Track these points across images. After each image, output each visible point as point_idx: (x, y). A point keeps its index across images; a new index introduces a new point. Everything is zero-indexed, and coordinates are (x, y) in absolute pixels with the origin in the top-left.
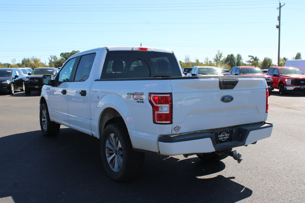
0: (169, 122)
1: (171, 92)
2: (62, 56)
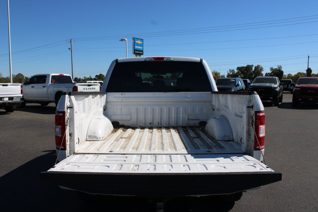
0: (63, 147)
2: (238, 69)
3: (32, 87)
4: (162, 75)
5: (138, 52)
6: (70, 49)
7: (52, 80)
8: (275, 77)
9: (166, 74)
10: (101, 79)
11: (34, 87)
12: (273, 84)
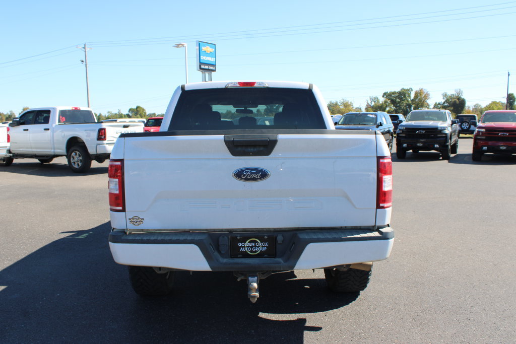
0: (120, 208)
1: (123, 158)
2: (385, 96)
3: (25, 130)
4: (251, 109)
5: (206, 67)
6: (83, 61)
7: (61, 117)
8: (444, 110)
9: (257, 107)
10: (138, 116)
11: (27, 130)
12: (441, 122)
